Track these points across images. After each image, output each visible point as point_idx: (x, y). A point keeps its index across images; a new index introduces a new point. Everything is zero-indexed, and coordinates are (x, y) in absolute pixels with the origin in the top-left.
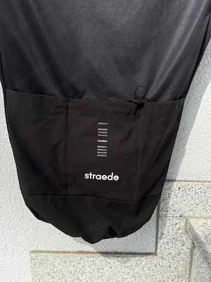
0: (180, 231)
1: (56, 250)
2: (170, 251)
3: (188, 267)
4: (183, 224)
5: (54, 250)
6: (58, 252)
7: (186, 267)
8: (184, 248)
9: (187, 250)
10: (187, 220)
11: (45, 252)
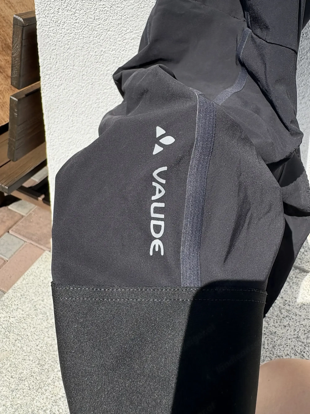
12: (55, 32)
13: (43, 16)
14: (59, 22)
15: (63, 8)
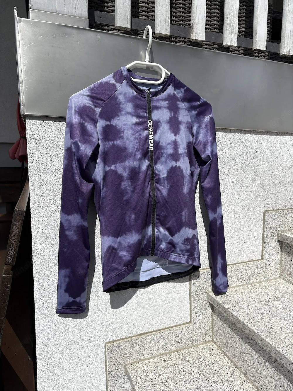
0: (205, 302)
1: (124, 337)
2: (199, 318)
3: (211, 326)
4: (206, 298)
5: (123, 337)
6: (126, 338)
7: (209, 327)
8: (208, 313)
9: (209, 314)
10: (208, 294)
11: (116, 341)
12: (47, 211)
13: (37, 203)
14: (51, 204)
15: (55, 194)
